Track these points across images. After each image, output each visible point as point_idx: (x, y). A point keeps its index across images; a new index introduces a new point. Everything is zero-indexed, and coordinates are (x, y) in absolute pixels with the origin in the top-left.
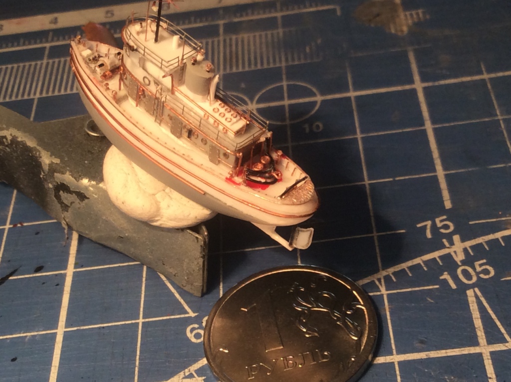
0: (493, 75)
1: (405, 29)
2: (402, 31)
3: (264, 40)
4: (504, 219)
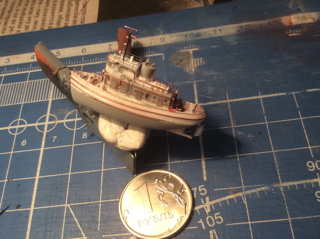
0: (231, 101)
1: (193, 70)
2: (192, 71)
4: (229, 188)
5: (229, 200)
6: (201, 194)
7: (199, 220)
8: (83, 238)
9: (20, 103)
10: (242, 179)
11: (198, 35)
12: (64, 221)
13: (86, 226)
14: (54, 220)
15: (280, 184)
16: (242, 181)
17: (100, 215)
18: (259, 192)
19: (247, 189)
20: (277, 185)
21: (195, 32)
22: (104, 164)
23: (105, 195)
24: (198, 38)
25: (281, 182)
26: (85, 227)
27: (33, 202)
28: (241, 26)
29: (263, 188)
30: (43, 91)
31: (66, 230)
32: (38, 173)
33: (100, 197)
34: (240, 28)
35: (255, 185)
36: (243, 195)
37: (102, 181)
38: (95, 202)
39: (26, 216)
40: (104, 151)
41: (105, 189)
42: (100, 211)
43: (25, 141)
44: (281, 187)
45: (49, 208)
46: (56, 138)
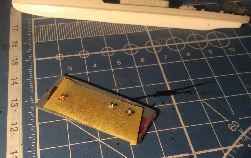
8: (225, 121)
9: (124, 33)
27: (173, 99)
32: (166, 80)
33: (222, 94)
38: (221, 97)
39: (173, 109)
40: (209, 64)
46: (167, 57)
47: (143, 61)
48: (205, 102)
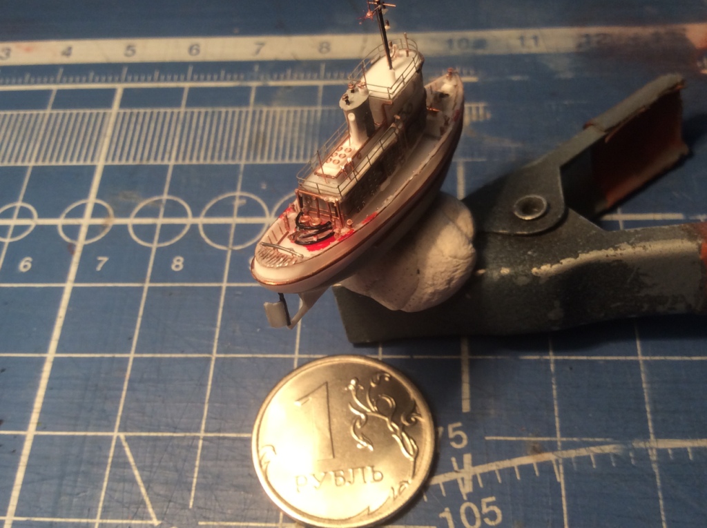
3: (298, 121)
4: (525, 439)
5: (521, 468)
6: (454, 445)
7: (443, 511)
8: (149, 522)
9: (26, 164)
10: (557, 420)
11: (480, 44)
12: (107, 472)
13: (162, 492)
14: (83, 468)
15: (649, 442)
16: (557, 425)
17: (197, 469)
18: (597, 456)
19: (566, 446)
20: (642, 445)
21: (472, 35)
22: (218, 342)
23: (216, 419)
24: (480, 52)
25: (652, 437)
26: (158, 495)
27: (35, 417)
28: (587, 36)
29: (608, 449)
30: (84, 139)
31: (109, 498)
32: (53, 345)
33: (200, 423)
34: (584, 40)
35: (588, 436)
36: (557, 461)
37: (210, 383)
38: (188, 434)
39: (14, 451)
40: (224, 308)
41: (217, 405)
42: (198, 458)
43: (28, 261)
44: (652, 449)
45: (73, 437)
46: (107, 263)
47: (25, 266)
48: (125, 444)
